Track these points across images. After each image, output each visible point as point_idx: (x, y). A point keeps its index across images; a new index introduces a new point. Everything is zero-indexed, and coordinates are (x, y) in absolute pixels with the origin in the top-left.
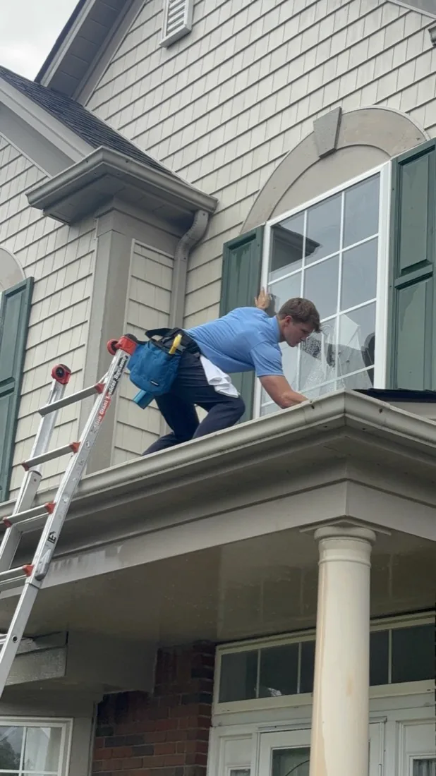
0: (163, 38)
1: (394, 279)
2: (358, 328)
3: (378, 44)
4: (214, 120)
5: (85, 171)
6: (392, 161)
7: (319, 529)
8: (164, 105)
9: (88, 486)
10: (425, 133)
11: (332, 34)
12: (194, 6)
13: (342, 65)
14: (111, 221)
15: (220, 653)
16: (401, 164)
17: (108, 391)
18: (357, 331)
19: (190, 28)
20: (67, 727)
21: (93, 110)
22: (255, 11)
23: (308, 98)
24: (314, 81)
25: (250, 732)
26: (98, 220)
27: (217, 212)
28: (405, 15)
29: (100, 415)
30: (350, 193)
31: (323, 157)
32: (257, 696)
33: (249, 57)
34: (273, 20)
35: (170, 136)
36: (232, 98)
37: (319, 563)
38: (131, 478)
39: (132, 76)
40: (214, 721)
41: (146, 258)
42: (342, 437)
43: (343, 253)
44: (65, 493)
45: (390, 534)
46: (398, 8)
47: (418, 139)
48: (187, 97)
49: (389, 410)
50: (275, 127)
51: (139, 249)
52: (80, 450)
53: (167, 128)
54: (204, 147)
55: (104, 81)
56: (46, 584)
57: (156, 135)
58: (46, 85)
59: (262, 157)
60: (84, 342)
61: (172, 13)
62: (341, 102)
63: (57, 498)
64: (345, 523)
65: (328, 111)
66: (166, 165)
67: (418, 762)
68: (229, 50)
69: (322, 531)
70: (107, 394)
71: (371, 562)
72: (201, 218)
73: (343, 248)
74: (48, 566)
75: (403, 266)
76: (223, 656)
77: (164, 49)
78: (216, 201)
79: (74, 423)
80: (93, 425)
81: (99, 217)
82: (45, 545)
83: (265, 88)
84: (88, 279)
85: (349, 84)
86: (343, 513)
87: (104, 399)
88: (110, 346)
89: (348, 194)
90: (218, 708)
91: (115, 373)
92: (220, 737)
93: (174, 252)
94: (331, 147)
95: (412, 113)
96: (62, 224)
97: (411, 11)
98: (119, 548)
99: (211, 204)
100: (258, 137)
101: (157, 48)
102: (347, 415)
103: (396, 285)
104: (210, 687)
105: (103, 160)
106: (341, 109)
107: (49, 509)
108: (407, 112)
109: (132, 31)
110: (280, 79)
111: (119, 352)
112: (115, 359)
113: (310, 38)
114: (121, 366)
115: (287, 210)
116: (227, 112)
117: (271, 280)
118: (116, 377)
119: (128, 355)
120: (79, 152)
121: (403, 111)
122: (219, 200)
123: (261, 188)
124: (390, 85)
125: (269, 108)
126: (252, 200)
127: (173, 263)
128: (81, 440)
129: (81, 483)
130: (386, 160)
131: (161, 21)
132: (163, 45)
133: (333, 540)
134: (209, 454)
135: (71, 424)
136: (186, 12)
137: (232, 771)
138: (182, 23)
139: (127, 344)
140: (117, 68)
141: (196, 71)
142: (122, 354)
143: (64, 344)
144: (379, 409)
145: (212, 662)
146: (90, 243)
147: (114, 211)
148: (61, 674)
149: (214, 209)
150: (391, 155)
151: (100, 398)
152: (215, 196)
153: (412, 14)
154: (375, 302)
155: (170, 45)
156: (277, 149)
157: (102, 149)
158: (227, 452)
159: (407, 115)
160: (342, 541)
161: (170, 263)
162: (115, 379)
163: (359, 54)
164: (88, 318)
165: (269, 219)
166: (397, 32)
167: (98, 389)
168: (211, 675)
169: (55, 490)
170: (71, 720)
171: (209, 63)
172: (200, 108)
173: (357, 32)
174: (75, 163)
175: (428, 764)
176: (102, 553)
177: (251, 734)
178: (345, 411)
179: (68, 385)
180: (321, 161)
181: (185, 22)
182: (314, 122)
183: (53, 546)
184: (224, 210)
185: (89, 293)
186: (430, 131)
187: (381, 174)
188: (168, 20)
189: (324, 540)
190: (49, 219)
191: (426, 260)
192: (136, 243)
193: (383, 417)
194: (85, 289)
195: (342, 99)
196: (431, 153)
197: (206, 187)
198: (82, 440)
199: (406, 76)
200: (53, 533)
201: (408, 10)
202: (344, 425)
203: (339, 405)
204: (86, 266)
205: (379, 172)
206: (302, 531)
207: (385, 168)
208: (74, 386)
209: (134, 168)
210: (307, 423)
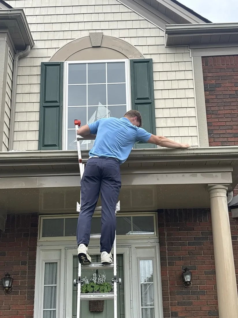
1: (134, 100)
3: (119, 17)
6: (130, 60)
10: (143, 55)
13: (101, 17)
16: (134, 63)
23: (84, 23)
25: (60, 249)
28: (131, 12)
31: (93, 47)
32: (64, 235)
36: (40, 7)
40: (38, 244)
41: (10, 57)
46: (128, 8)
50: (66, 27)
59: (60, 35)
62: (102, 31)
65: (94, 31)
72: (29, 49)
75: (138, 97)
76: (43, 219)
83: (60, 11)
85: (105, 26)
89: (109, 65)
92: (41, 250)
94: (99, 45)
95: (136, 46)
103: (135, 102)
105: (21, 14)
106: (103, 33)
121: (133, 45)
123: (60, 47)
126: (54, 50)
127: (13, 62)
137: (46, 263)
147: (6, 34)
149: (33, 47)
150: (128, 58)
152: (35, 42)
154: (126, 105)
156: (68, 36)
165: (66, 60)
173: (108, 9)
177: (61, 249)
182: (89, 33)
184: (39, 49)
186: (145, 56)
187: (126, 63)
191: (148, 98)
192: (9, 50)
196: (148, 63)
201: (133, 11)
205: (124, 62)
207: (127, 61)
209: (25, 21)
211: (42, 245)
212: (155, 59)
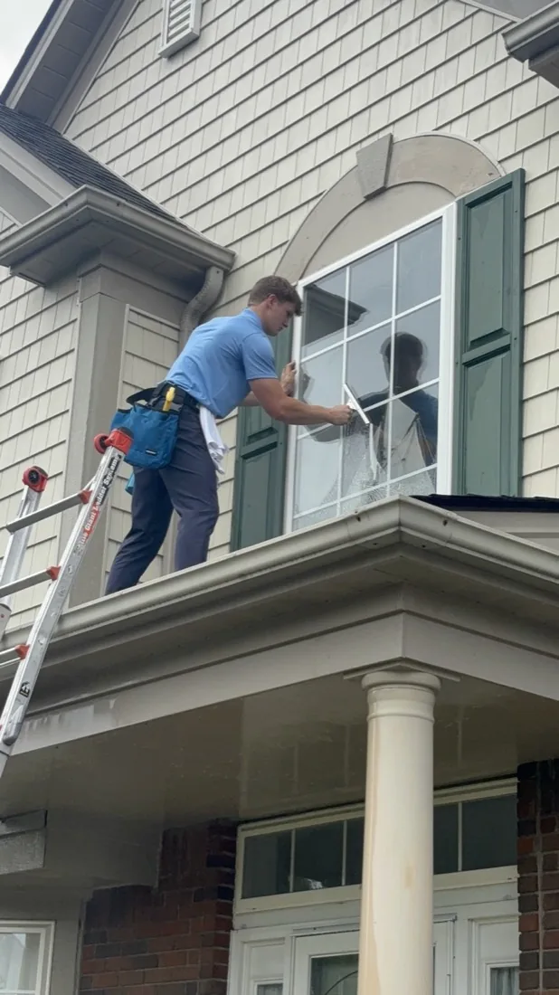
0: (163, 45)
1: (462, 354)
2: (417, 416)
3: (437, 53)
4: (230, 150)
5: (63, 217)
6: (459, 203)
7: (368, 676)
8: (165, 131)
9: (70, 623)
10: (498, 166)
11: (379, 39)
12: (203, 4)
13: (393, 79)
14: (97, 282)
15: (243, 835)
16: (469, 206)
17: (96, 500)
18: (415, 420)
19: (198, 34)
20: (46, 933)
21: (74, 139)
22: (280, 12)
23: (350, 122)
24: (357, 100)
25: (282, 936)
26: (81, 280)
27: (234, 268)
28: (472, 15)
29: (85, 531)
30: (405, 244)
31: (370, 198)
32: (291, 889)
33: (274, 69)
34: (304, 22)
35: (173, 172)
36: (253, 122)
37: (369, 717)
38: (127, 613)
39: (124, 95)
40: (237, 922)
41: (144, 328)
42: (396, 556)
43: (396, 320)
44: (41, 632)
45: (458, 680)
46: (463, 6)
47: (490, 174)
48: (193, 122)
49: (456, 522)
50: (307, 160)
51: (135, 318)
52: (60, 576)
53: (170, 161)
54: (217, 185)
55: (87, 102)
56: (17, 749)
57: (155, 171)
58: (12, 107)
59: (293, 197)
60: (65, 437)
61: (173, 13)
62: (391, 127)
63: (31, 639)
64: (401, 666)
65: (375, 138)
66: (168, 209)
67: (497, 972)
68: (247, 61)
69: (371, 678)
70: (94, 504)
71: (435, 717)
72: (214, 278)
73: (397, 314)
74: (20, 726)
75: (472, 338)
76: (247, 839)
77: (164, 60)
78: (233, 255)
79: (54, 540)
80: (76, 544)
81: (83, 276)
82: (16, 699)
83: (295, 110)
84: (69, 356)
85: (402, 104)
86: (398, 654)
87: (91, 511)
88: (98, 443)
89: (401, 245)
90: (241, 905)
91: (105, 477)
92: (245, 943)
93: (180, 321)
94: (380, 185)
95: (483, 141)
96: (35, 286)
97: (480, 10)
98: (112, 702)
99: (227, 259)
100: (286, 172)
101: (155, 59)
102: (403, 529)
103: (464, 361)
104: (231, 878)
105: (87, 203)
106: (391, 136)
107: (21, 653)
108: (476, 140)
109: (123, 37)
110: (315, 98)
111: (110, 451)
112: (105, 460)
113: (353, 45)
114: (113, 468)
115: (324, 266)
116: (245, 141)
117: (305, 356)
118: (106, 482)
119: (122, 454)
120: (56, 192)
121: (470, 139)
122: (237, 253)
123: (290, 238)
124: (454, 105)
125: (299, 136)
126: (279, 254)
127: (179, 336)
128: (61, 564)
129: (61, 619)
130: (452, 201)
131: (160, 25)
132: (162, 55)
133: (386, 689)
134: (227, 580)
135: (48, 543)
136: (192, 12)
137: (259, 986)
138: (187, 27)
139: (120, 439)
140: (105, 84)
141: (205, 89)
142: (114, 452)
143: (39, 439)
144: (443, 520)
145: (232, 847)
146: (71, 310)
147: (102, 269)
148: (37, 863)
149: (231, 265)
150: (456, 195)
151: (86, 509)
152: (231, 248)
153: (481, 14)
154: (437, 383)
155: (172, 54)
156: (310, 188)
157: (86, 189)
158: (249, 577)
159: (475, 144)
160: (398, 690)
161: (174, 334)
162: (104, 485)
163: (415, 66)
164: (69, 407)
165: (301, 278)
166: (461, 38)
167: (83, 498)
168: (232, 864)
169: (29, 628)
170: (53, 923)
171: (222, 77)
172: (211, 137)
173: (411, 38)
174: (50, 206)
175: (510, 973)
176: (90, 709)
177: (284, 939)
178: (400, 524)
179: (43, 493)
180: (366, 204)
181: (191, 26)
182: (357, 153)
183: (26, 700)
184: (243, 266)
185: (70, 375)
186: (505, 164)
187: (444, 219)
188: (169, 22)
189: (374, 689)
190: (18, 279)
191: (502, 329)
192: (131, 310)
193: (449, 531)
194: (65, 369)
195: (393, 123)
196: (507, 192)
197: (220, 238)
198: (63, 563)
199: (474, 93)
200: (26, 683)
201: (476, 9)
202: (398, 541)
203: (392, 516)
204: (67, 340)
205: (441, 217)
206: (346, 677)
207: (448, 212)
208: (52, 494)
209: (127, 214)
210: (352, 539)
211: (244, 927)
212: (534, 165)
